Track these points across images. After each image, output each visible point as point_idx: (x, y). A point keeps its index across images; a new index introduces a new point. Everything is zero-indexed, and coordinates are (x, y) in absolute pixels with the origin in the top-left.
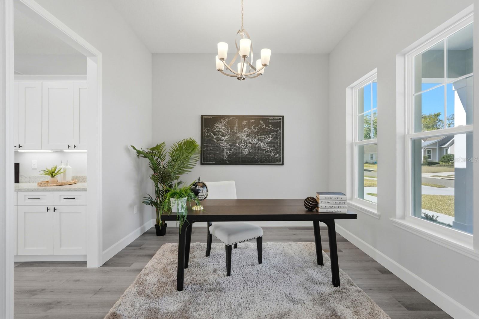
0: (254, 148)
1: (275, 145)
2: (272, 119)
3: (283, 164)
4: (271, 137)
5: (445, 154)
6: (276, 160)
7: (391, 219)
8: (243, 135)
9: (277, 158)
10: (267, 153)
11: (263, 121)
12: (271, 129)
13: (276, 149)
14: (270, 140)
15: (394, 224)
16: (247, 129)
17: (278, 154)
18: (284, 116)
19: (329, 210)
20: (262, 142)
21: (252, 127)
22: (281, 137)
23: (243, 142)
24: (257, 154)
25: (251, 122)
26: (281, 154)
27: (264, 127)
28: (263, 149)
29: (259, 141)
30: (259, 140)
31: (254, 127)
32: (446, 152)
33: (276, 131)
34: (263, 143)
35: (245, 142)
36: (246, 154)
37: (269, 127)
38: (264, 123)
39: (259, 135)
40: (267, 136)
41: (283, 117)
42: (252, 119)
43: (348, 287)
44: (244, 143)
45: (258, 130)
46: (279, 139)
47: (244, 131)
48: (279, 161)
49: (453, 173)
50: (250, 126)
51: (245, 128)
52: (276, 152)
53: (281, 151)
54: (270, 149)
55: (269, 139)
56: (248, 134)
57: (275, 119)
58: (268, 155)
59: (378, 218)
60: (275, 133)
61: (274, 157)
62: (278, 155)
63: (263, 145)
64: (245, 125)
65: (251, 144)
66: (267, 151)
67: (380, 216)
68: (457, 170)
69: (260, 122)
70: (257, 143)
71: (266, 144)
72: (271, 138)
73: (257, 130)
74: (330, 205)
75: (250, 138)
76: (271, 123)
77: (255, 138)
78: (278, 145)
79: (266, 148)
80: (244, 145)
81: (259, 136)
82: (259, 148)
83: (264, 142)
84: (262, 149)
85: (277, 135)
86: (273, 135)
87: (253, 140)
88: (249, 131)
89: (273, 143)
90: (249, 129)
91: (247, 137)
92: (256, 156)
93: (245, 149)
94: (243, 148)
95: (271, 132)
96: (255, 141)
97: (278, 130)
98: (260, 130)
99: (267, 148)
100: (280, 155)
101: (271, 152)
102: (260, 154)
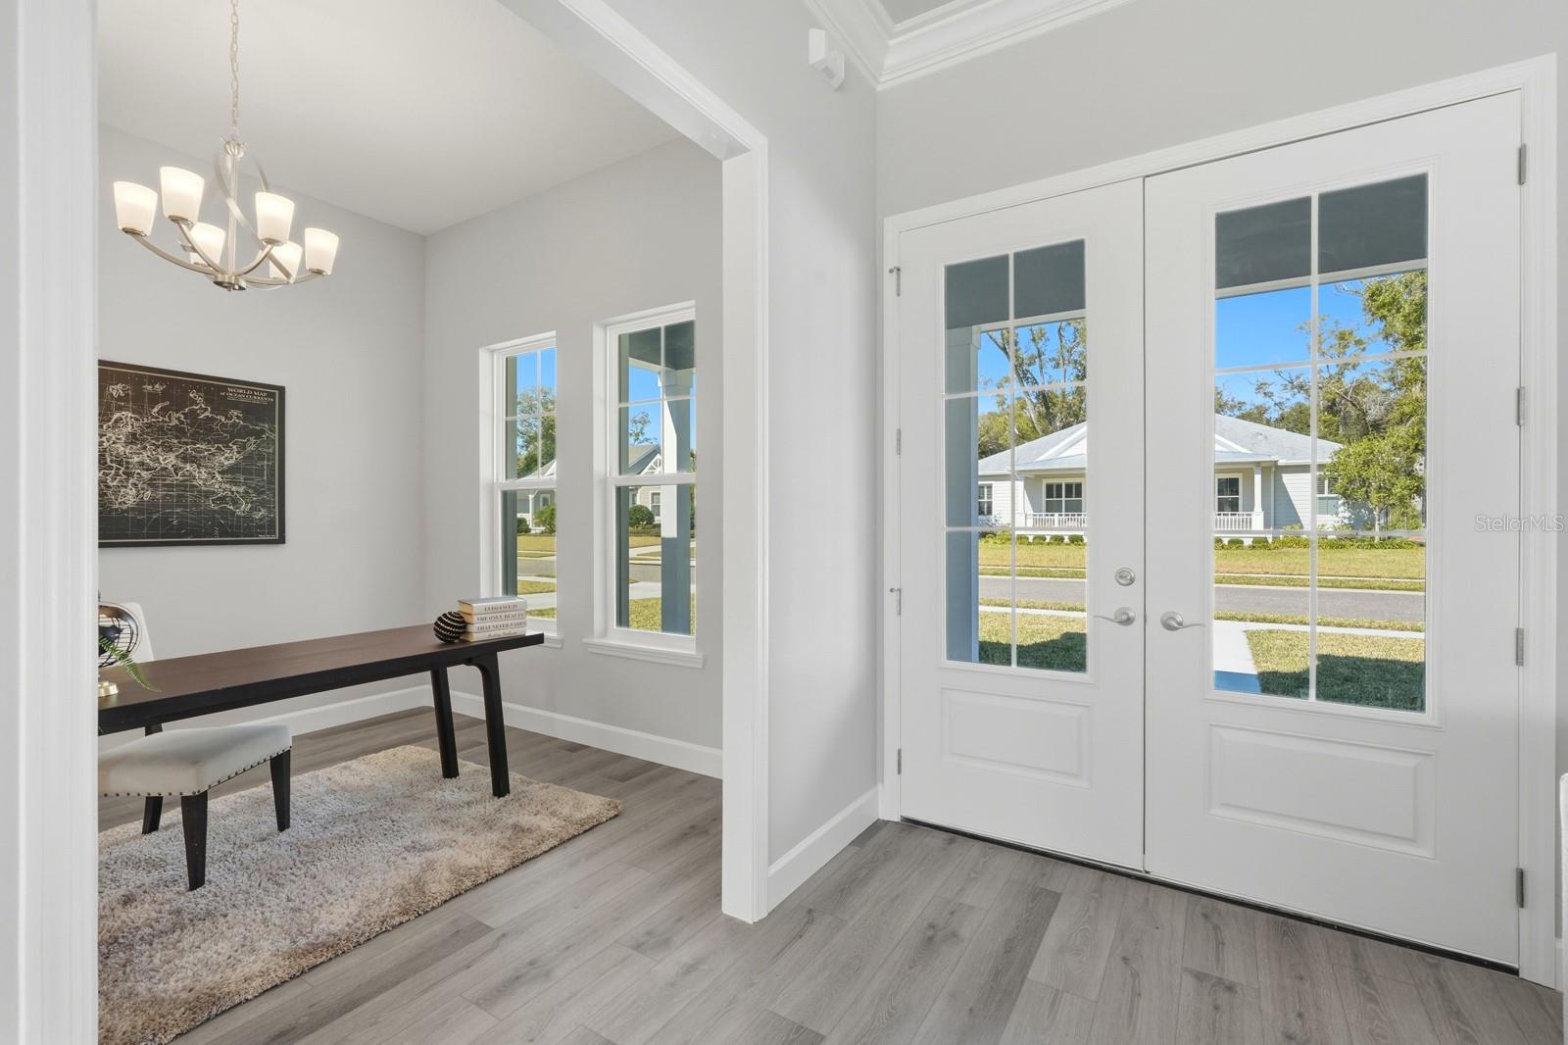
0: (163, 485)
1: (252, 479)
2: (241, 391)
3: (282, 540)
4: (238, 452)
5: (631, 506)
6: (258, 527)
7: (585, 640)
8: (109, 435)
9: (260, 519)
10: (221, 504)
11: (202, 395)
12: (234, 425)
13: (256, 490)
14: (232, 461)
15: (589, 650)
16: (130, 415)
17: (264, 507)
18: (287, 390)
19: (492, 633)
20: (199, 466)
21: (156, 410)
22: (274, 453)
23: (112, 461)
24: (178, 506)
25: (150, 394)
26: (274, 508)
27: (206, 414)
28: (205, 492)
29: (185, 462)
30: (185, 459)
31: (164, 411)
32: (634, 503)
33: (258, 434)
34: (203, 470)
35: (120, 463)
36: (125, 507)
37: (227, 418)
38: (207, 401)
39: (184, 440)
40: (218, 448)
41: (282, 390)
42: (155, 380)
43: (525, 788)
44: (114, 465)
45: (182, 422)
46: (268, 460)
47: (116, 421)
48: (269, 530)
49: (659, 549)
50: (146, 405)
51: (120, 409)
52: (256, 501)
53: (274, 497)
54: (232, 493)
55: (229, 457)
56: (134, 435)
57: (253, 395)
58: (224, 512)
59: (559, 646)
60: (252, 440)
61: (248, 518)
62: (263, 512)
63: (204, 476)
64: (120, 398)
65: (147, 470)
66: (222, 499)
67: (562, 641)
68: (666, 542)
69: (191, 395)
70: (177, 469)
71: (217, 475)
72: (236, 455)
73: (174, 422)
74: (495, 624)
75: (145, 448)
76: (236, 405)
77: (170, 449)
78: (265, 478)
79: (217, 486)
80: (117, 474)
81: (187, 444)
82: (186, 485)
83: (206, 467)
84: (200, 491)
85: (258, 446)
86: (243, 447)
87: (161, 459)
88: (140, 423)
89: (247, 472)
90: (140, 414)
91: (131, 443)
92: (172, 513)
93: (123, 490)
94: (111, 484)
95: (236, 434)
96: (170, 460)
97: (263, 432)
98: (192, 425)
99: (219, 485)
100: (270, 510)
101: (235, 502)
102: (192, 506)
